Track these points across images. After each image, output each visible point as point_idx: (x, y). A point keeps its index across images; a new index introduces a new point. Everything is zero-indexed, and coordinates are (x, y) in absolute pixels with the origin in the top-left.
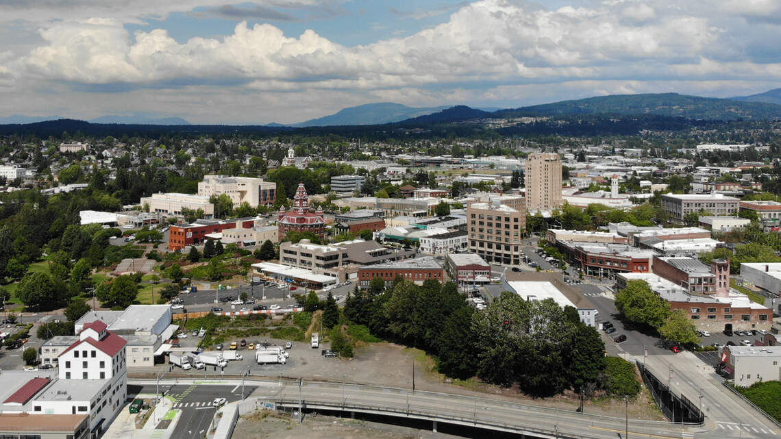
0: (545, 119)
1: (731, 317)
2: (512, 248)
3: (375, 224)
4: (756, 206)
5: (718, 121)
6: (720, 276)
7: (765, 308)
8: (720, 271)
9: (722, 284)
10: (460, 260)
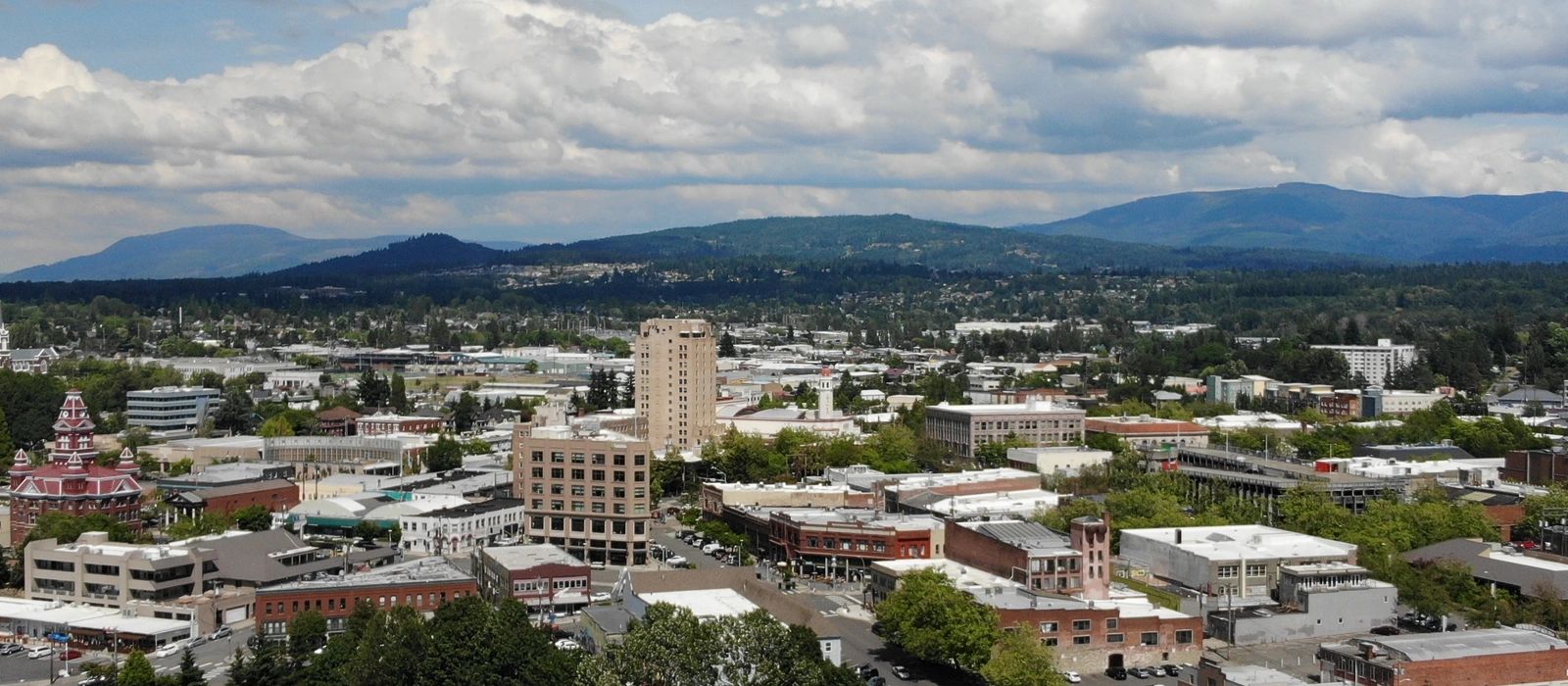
0: (634, 267)
1: (1120, 638)
2: (630, 526)
3: (275, 494)
4: (1117, 427)
5: (994, 274)
6: (1091, 553)
7: (1186, 616)
8: (1091, 542)
9: (1096, 571)
10: (513, 557)
